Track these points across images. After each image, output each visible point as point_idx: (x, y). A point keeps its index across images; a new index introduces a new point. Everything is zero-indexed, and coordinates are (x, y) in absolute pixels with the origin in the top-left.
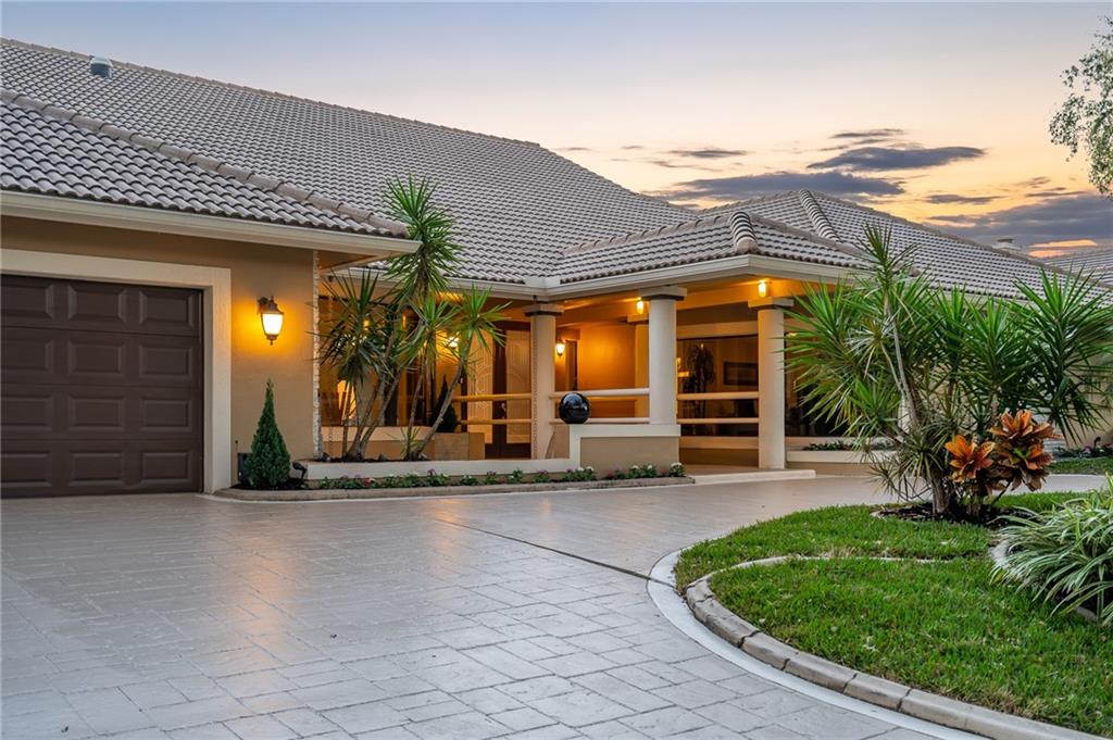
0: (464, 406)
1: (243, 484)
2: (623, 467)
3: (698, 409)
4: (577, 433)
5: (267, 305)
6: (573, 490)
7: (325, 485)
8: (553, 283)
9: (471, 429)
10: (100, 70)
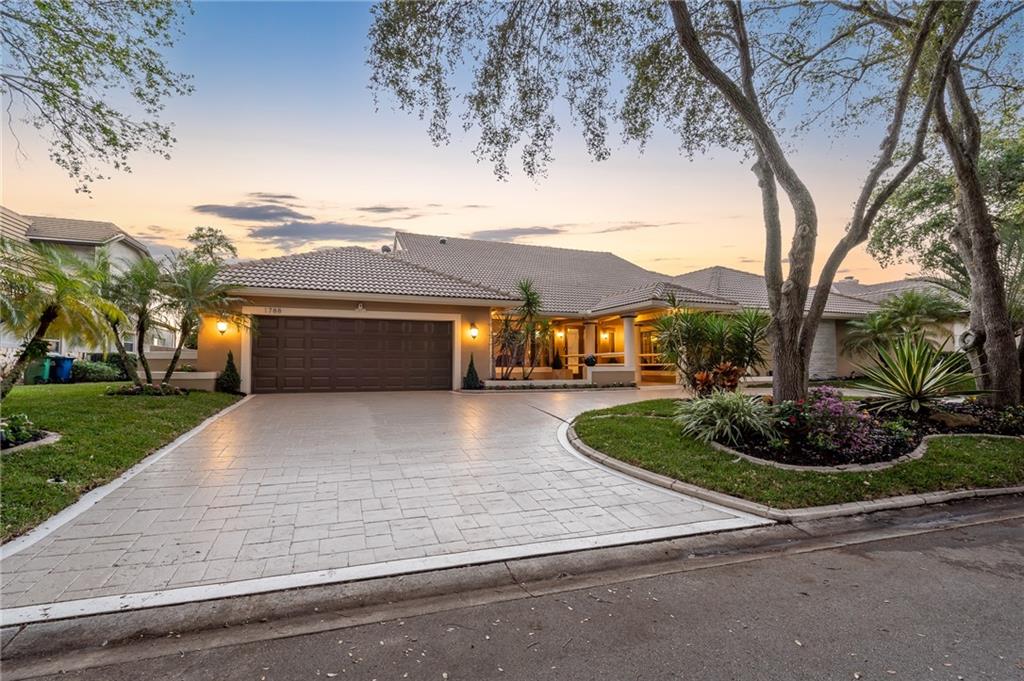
1: (464, 388)
2: (610, 383)
5: (473, 325)
10: (443, 242)
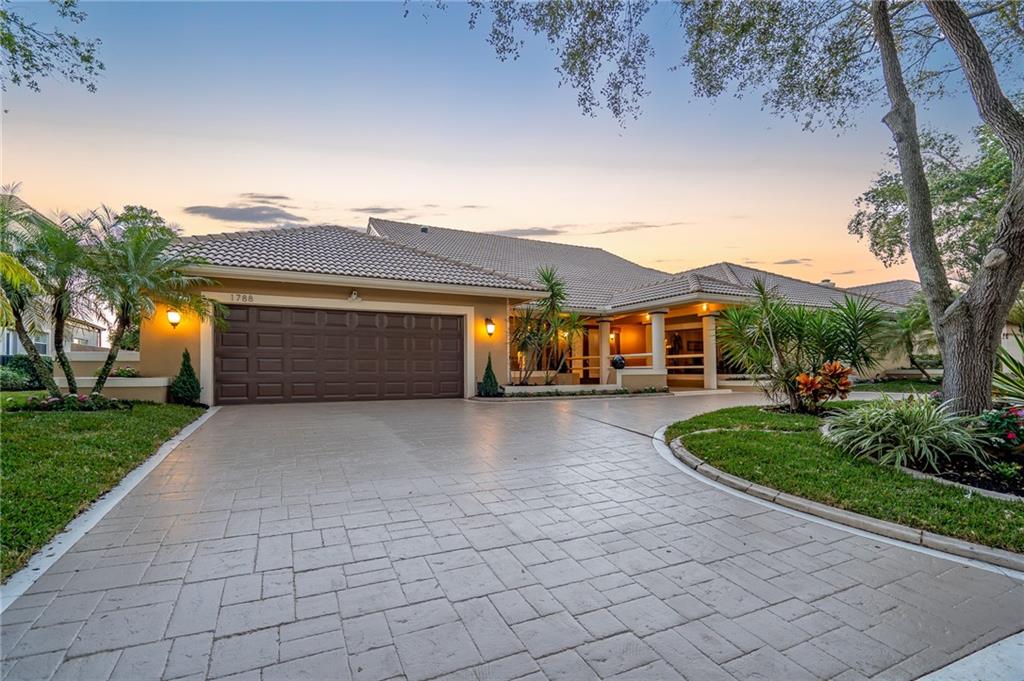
0: (571, 362)
1: (479, 395)
2: (641, 388)
3: (676, 362)
4: (620, 373)
5: (488, 321)
6: (619, 398)
7: (512, 396)
8: (608, 308)
9: (574, 371)
10: (424, 230)
